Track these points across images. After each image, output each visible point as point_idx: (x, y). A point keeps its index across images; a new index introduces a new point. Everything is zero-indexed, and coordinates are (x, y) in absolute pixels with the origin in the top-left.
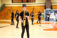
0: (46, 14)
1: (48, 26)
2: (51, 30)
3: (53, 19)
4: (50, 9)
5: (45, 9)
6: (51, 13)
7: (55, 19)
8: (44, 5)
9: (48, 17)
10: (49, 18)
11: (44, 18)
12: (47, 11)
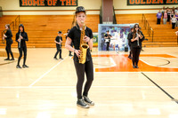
0: (102, 34)
1: (107, 63)
2: (113, 69)
3: (117, 46)
4: (111, 24)
5: (101, 22)
6: (112, 32)
7: (121, 47)
8: (98, 13)
9: (107, 40)
10: (108, 43)
11: (99, 44)
12: (104, 28)
